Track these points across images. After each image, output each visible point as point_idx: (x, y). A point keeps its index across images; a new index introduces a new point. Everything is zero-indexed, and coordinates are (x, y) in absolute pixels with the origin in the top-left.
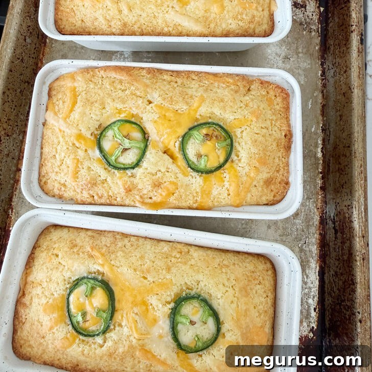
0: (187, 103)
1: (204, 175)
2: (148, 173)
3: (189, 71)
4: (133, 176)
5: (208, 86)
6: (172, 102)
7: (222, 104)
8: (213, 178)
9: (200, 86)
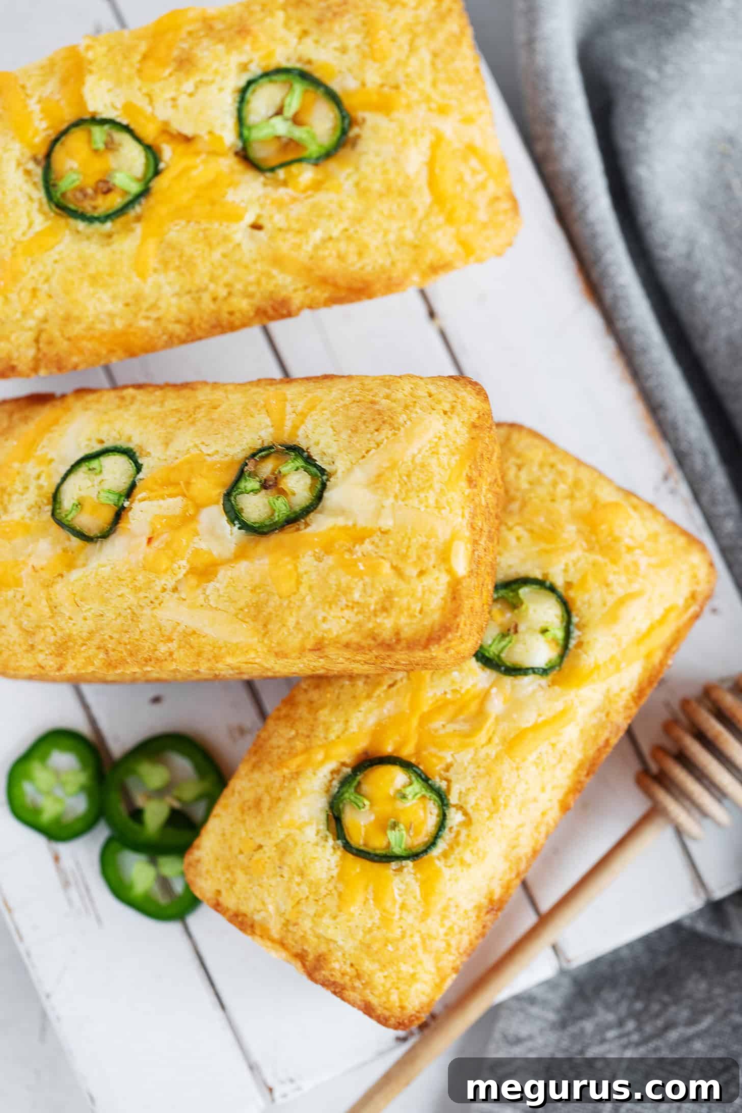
0: (171, 246)
1: (87, 116)
2: (213, 82)
3: (193, 340)
4: (244, 67)
5: (136, 315)
6: (206, 238)
7: (92, 270)
8: (69, 115)
9: (154, 307)
